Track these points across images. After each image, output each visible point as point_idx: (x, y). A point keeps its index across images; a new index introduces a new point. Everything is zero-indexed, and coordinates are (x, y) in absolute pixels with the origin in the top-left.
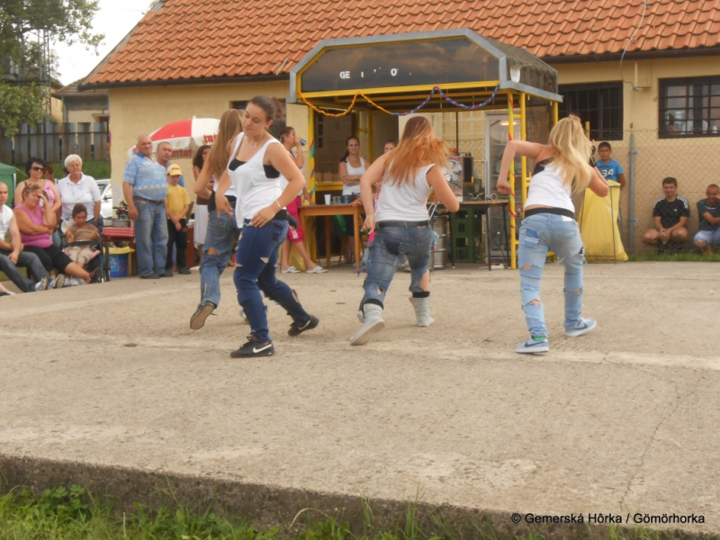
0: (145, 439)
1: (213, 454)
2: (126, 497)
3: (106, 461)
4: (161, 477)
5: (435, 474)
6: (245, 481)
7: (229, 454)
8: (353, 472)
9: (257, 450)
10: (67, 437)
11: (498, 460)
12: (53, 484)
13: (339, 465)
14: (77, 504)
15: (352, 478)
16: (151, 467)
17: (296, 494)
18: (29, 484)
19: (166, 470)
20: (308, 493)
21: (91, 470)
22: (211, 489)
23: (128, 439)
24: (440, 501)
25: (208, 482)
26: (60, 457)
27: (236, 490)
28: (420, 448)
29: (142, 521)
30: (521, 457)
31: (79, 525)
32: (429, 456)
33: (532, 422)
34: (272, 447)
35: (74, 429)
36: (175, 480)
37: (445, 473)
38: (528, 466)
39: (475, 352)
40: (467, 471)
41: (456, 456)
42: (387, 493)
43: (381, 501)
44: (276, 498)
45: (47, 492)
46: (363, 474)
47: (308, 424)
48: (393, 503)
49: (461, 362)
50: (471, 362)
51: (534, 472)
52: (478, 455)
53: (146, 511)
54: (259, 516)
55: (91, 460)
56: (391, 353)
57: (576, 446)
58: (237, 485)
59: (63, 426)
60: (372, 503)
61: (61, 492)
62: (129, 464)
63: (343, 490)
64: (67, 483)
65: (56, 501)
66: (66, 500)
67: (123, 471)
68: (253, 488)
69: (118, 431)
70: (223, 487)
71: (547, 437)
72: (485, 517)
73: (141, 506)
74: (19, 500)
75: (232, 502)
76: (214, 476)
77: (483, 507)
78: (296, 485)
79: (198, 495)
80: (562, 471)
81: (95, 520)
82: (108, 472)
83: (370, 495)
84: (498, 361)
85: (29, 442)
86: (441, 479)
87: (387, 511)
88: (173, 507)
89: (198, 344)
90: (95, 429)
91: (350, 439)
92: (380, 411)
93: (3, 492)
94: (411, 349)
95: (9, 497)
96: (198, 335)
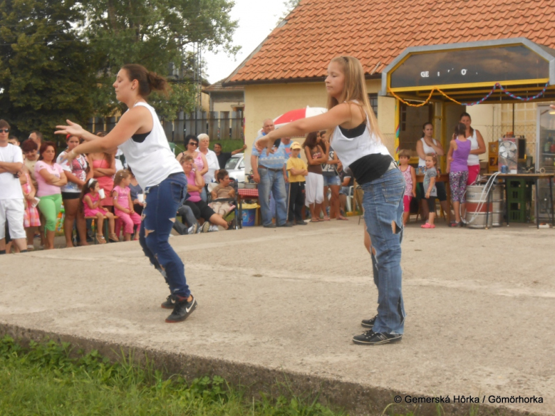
0: (268, 345)
1: (320, 358)
2: (254, 387)
3: (240, 360)
4: (281, 373)
5: (493, 383)
6: (343, 380)
7: (331, 359)
8: (428, 378)
9: (353, 357)
10: (211, 340)
11: (545, 375)
12: (200, 374)
13: (417, 372)
14: (217, 390)
15: (427, 382)
16: (272, 366)
17: (384, 392)
18: (183, 373)
19: (285, 368)
20: (393, 392)
21: (228, 366)
22: (318, 384)
23: (256, 344)
25: (315, 379)
26: (205, 355)
27: (337, 387)
28: (481, 362)
29: (265, 406)
31: (219, 406)
32: (488, 369)
35: (216, 335)
36: (291, 377)
37: (501, 383)
39: (526, 291)
40: (519, 383)
41: (511, 370)
44: (368, 394)
45: (196, 380)
46: (436, 380)
49: (515, 298)
50: (523, 299)
52: (528, 370)
53: (269, 398)
54: (354, 407)
55: (229, 358)
56: (458, 289)
58: (338, 382)
59: (208, 332)
61: (206, 381)
62: (257, 362)
63: (420, 391)
64: (211, 374)
65: (202, 387)
66: (210, 387)
67: (252, 367)
68: (350, 386)
69: (248, 338)
70: (326, 384)
73: (265, 394)
74: (176, 385)
75: (333, 396)
76: (320, 375)
77: (533, 411)
78: (383, 385)
79: (308, 389)
81: (230, 403)
82: (241, 368)
84: (546, 298)
85: (183, 342)
86: (499, 387)
87: (455, 409)
88: (289, 397)
89: (308, 276)
90: (231, 335)
91: (426, 352)
92: (450, 333)
93: (164, 379)
94: (474, 287)
95: (168, 382)
96: (308, 271)
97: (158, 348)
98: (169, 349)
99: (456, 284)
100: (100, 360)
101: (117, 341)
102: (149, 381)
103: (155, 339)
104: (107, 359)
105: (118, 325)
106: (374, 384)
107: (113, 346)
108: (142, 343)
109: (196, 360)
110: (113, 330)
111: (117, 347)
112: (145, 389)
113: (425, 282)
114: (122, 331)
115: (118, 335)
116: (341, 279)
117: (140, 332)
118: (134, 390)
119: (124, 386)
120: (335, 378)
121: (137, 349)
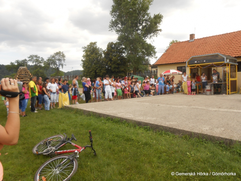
0: (159, 120)
1: (169, 123)
2: (155, 128)
3: (153, 123)
4: (161, 126)
5: (205, 129)
6: (173, 128)
7: (171, 123)
8: (191, 127)
9: (176, 123)
10: (147, 119)
11: (218, 128)
12: (145, 125)
13: (189, 126)
14: (148, 129)
15: (191, 128)
16: (159, 124)
17: (182, 130)
18: (142, 125)
19: (161, 125)
20: (183, 130)
21: (150, 124)
22: (168, 128)
23: (156, 120)
24: (206, 133)
25: (168, 127)
26: (146, 122)
27: (172, 129)
28: (204, 125)
29: (158, 132)
30: (222, 127)
31: (149, 132)
32: (205, 126)
33: (225, 122)
34: (178, 123)
35: (149, 118)
36: (163, 127)
37: (207, 129)
38: (223, 129)
39: (217, 109)
40: (211, 129)
41: (210, 126)
42: (196, 131)
43: (195, 133)
44: (178, 131)
45: (144, 127)
46: (193, 128)
47: (185, 119)
48: (197, 133)
49: (214, 111)
50: (216, 111)
51: (224, 130)
52: (214, 126)
53: (158, 131)
54: (175, 133)
55: (151, 123)
56: (201, 109)
57: (233, 126)
58: (172, 128)
59: (147, 117)
60: (194, 133)
61: (146, 127)
62: (156, 123)
63: (189, 130)
64: (147, 126)
65: (145, 128)
66: (147, 128)
67: (155, 124)
68: (175, 129)
69: (155, 118)
70: (170, 128)
71: (228, 124)
72: (214, 137)
73: (158, 130)
74: (140, 127)
75: (171, 131)
76: (169, 126)
77: (213, 135)
78: (182, 129)
79: (166, 129)
80: (229, 130)
81: (151, 131)
82: (153, 124)
83: (194, 131)
84: (221, 111)
85: (142, 119)
86: (207, 130)
87: (196, 134)
88: (162, 131)
89: (169, 106)
90: (152, 118)
91: (192, 122)
92: (198, 118)
93: (138, 126)
94: (205, 108)
95: (139, 127)
96: (169, 105)
97: (137, 120)
98: (139, 120)
99: (201, 108)
100: (126, 122)
101: (129, 119)
102: (135, 126)
103: (136, 118)
104: (127, 122)
105: (130, 115)
106: (180, 129)
107: (128, 119)
108: (134, 119)
109: (144, 123)
110: (128, 116)
111: (129, 120)
112: (134, 128)
113: (194, 107)
114: (130, 117)
115: (129, 117)
116: (176, 106)
117: (134, 117)
118: (132, 128)
119: (130, 127)
120: (172, 127)
121: (133, 120)
